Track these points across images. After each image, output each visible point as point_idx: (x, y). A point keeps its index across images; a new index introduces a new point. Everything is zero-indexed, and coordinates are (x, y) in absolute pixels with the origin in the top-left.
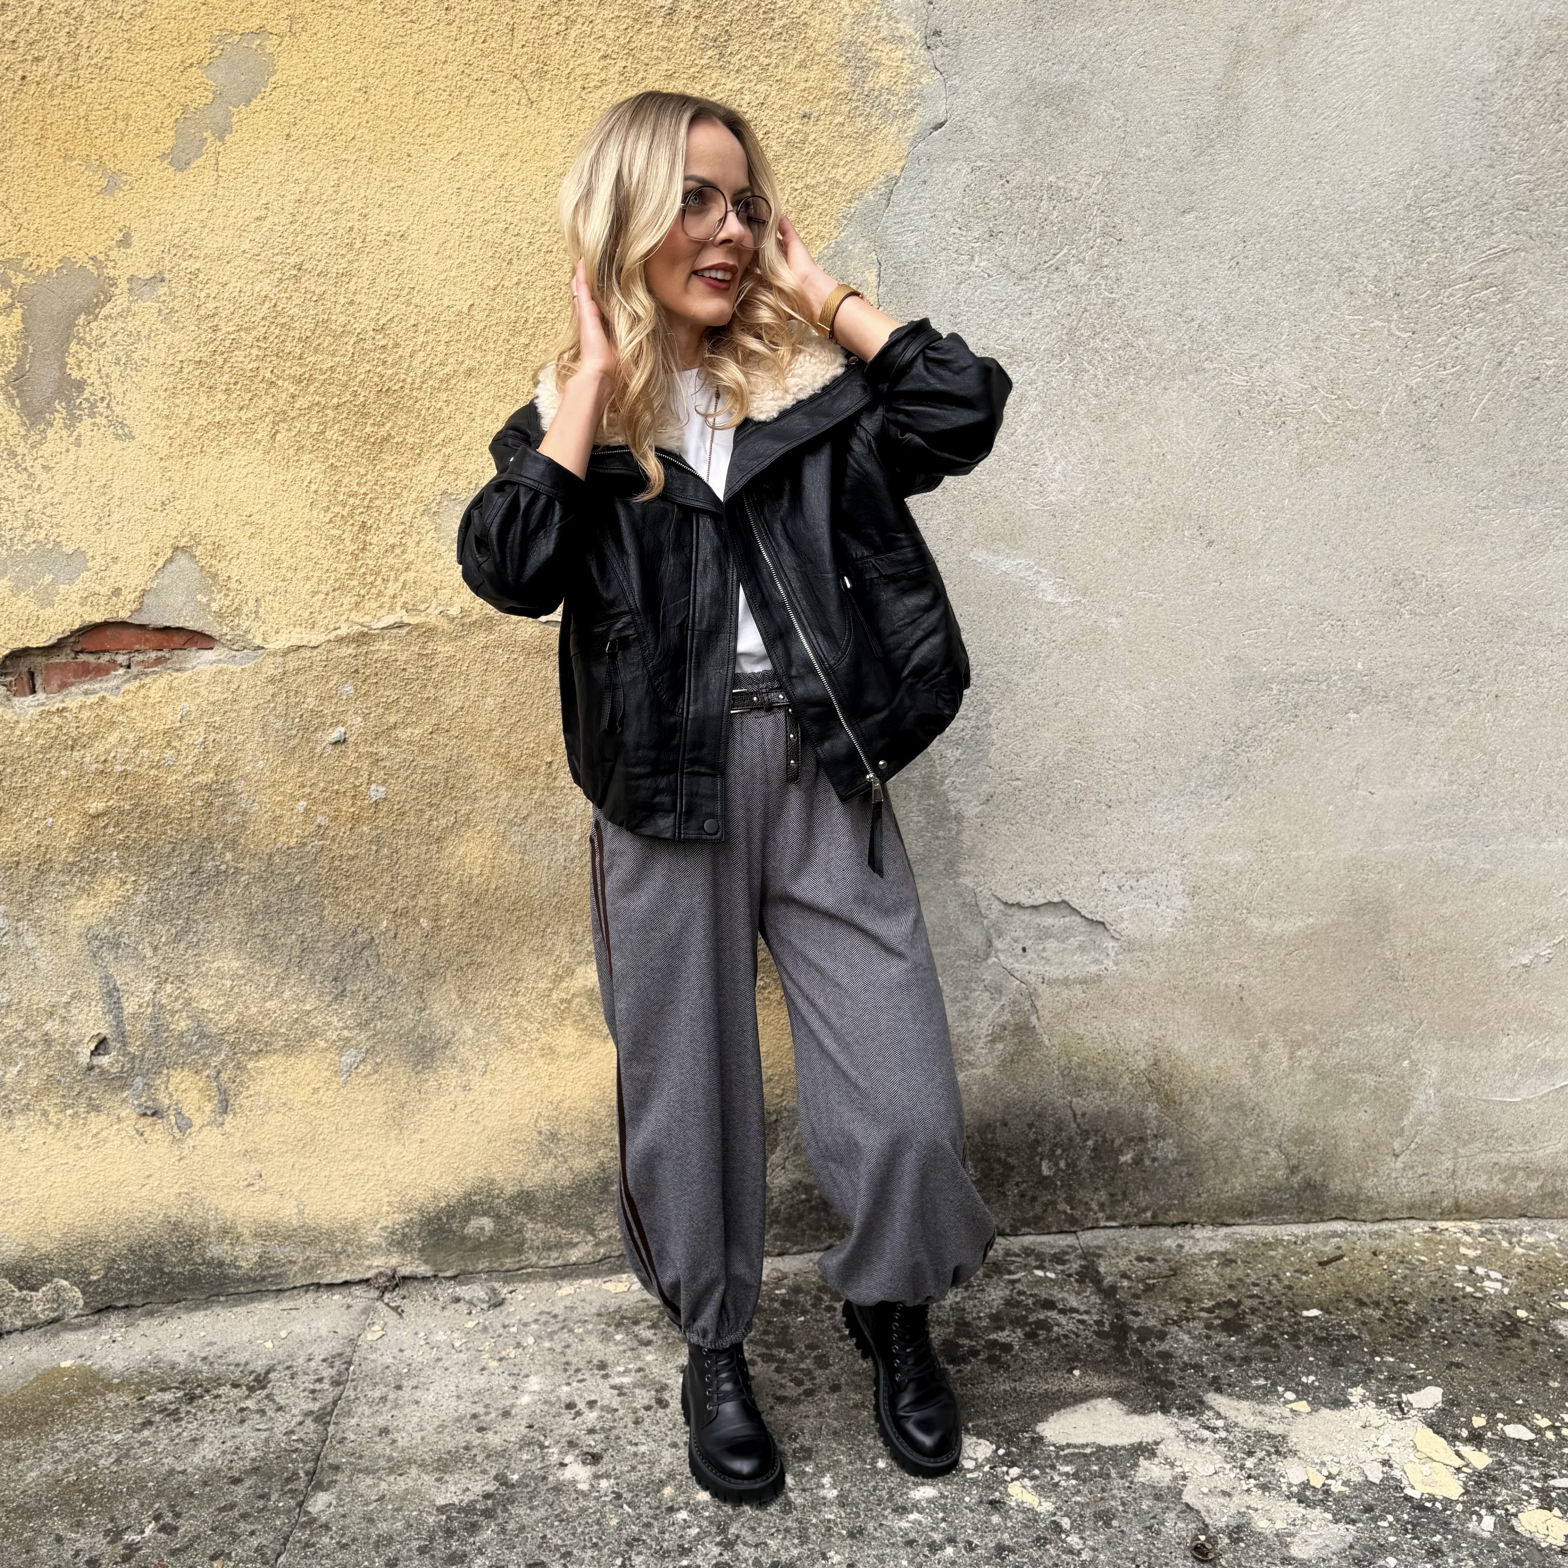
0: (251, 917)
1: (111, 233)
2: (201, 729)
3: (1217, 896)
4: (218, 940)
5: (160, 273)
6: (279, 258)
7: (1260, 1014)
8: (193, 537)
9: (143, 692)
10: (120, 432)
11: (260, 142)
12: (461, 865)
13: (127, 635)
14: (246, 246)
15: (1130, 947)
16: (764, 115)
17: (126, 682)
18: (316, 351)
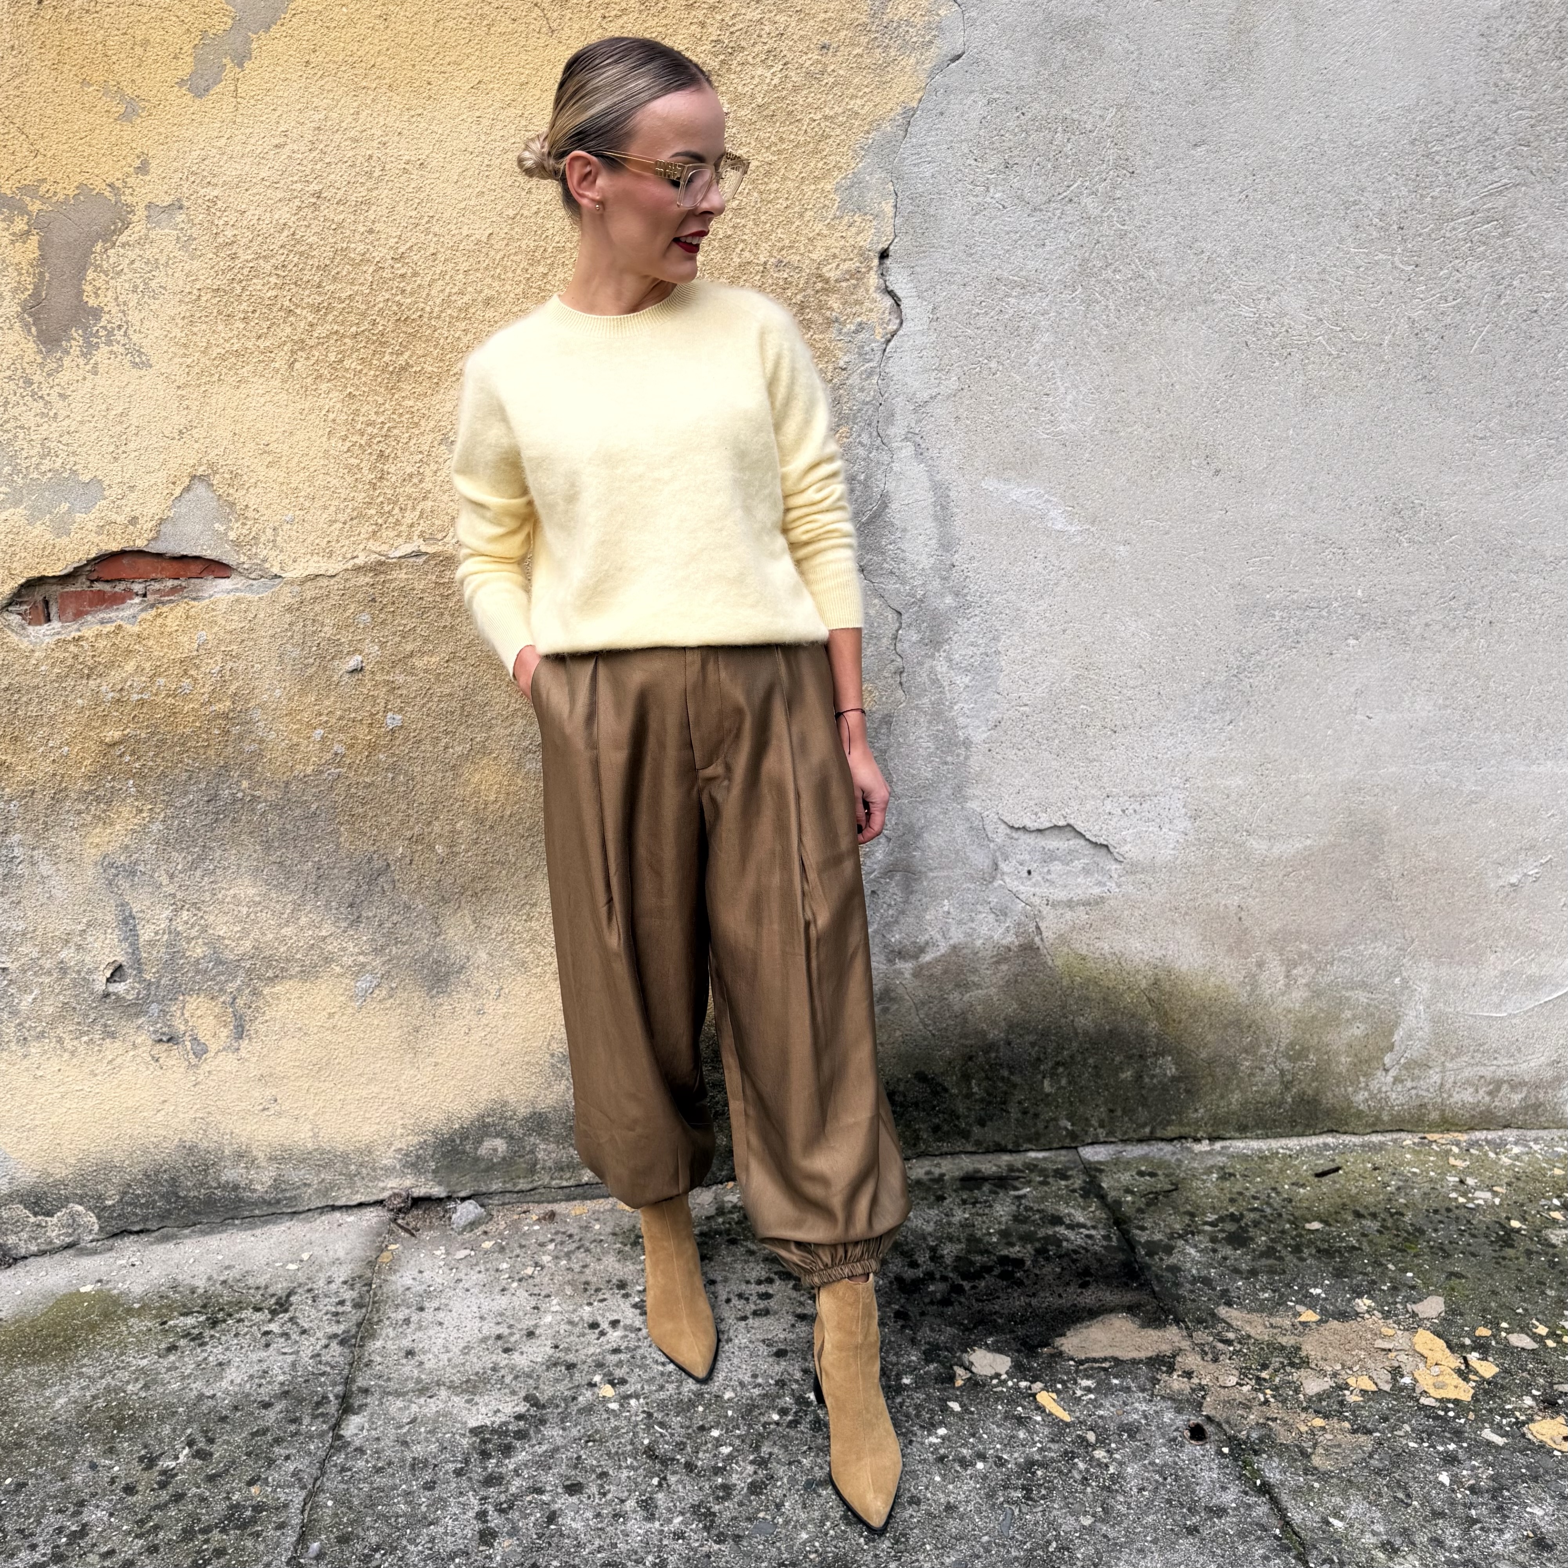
0: (268, 845)
1: (129, 160)
2: (219, 657)
3: (1218, 819)
4: (234, 868)
5: (179, 200)
6: (299, 186)
7: (1258, 934)
8: (210, 465)
9: (160, 621)
10: (137, 360)
11: (279, 69)
12: (476, 792)
13: (142, 564)
14: (262, 175)
15: (1133, 869)
16: (784, 46)
17: (142, 610)
18: (335, 279)
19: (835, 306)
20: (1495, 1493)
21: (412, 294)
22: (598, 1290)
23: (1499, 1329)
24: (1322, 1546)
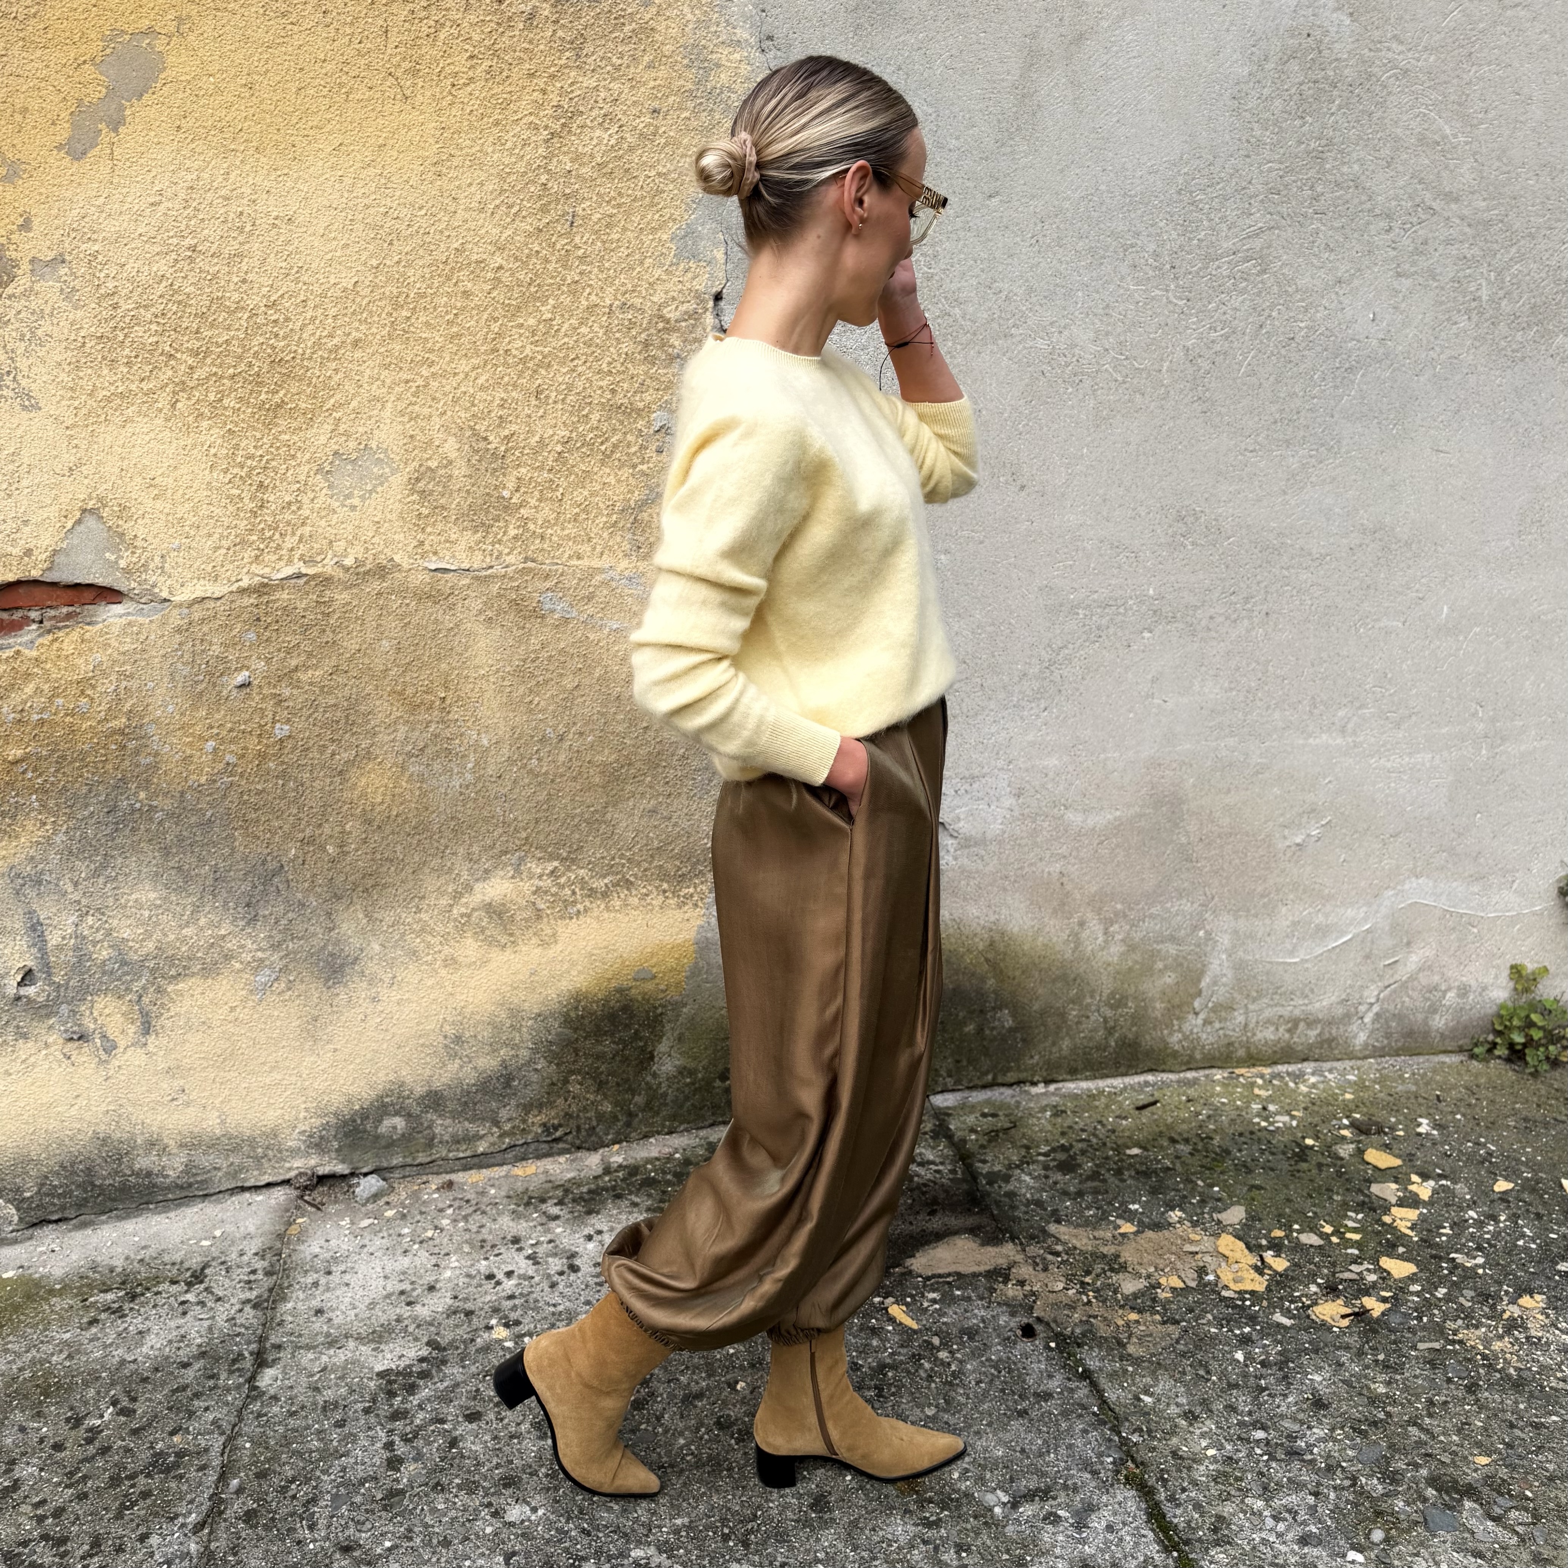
0: (166, 852)
1: (12, 218)
2: (114, 677)
3: (1039, 796)
4: (135, 874)
5: (61, 255)
6: (175, 241)
7: (1079, 896)
8: (100, 499)
9: (56, 645)
10: (27, 403)
11: (152, 134)
12: (363, 795)
13: (39, 593)
14: (140, 231)
15: (967, 843)
16: (618, 110)
17: (39, 636)
18: (212, 326)
19: (676, 343)
20: (1282, 1365)
21: (284, 338)
22: (493, 1246)
23: (1292, 1231)
24: (1133, 1419)
